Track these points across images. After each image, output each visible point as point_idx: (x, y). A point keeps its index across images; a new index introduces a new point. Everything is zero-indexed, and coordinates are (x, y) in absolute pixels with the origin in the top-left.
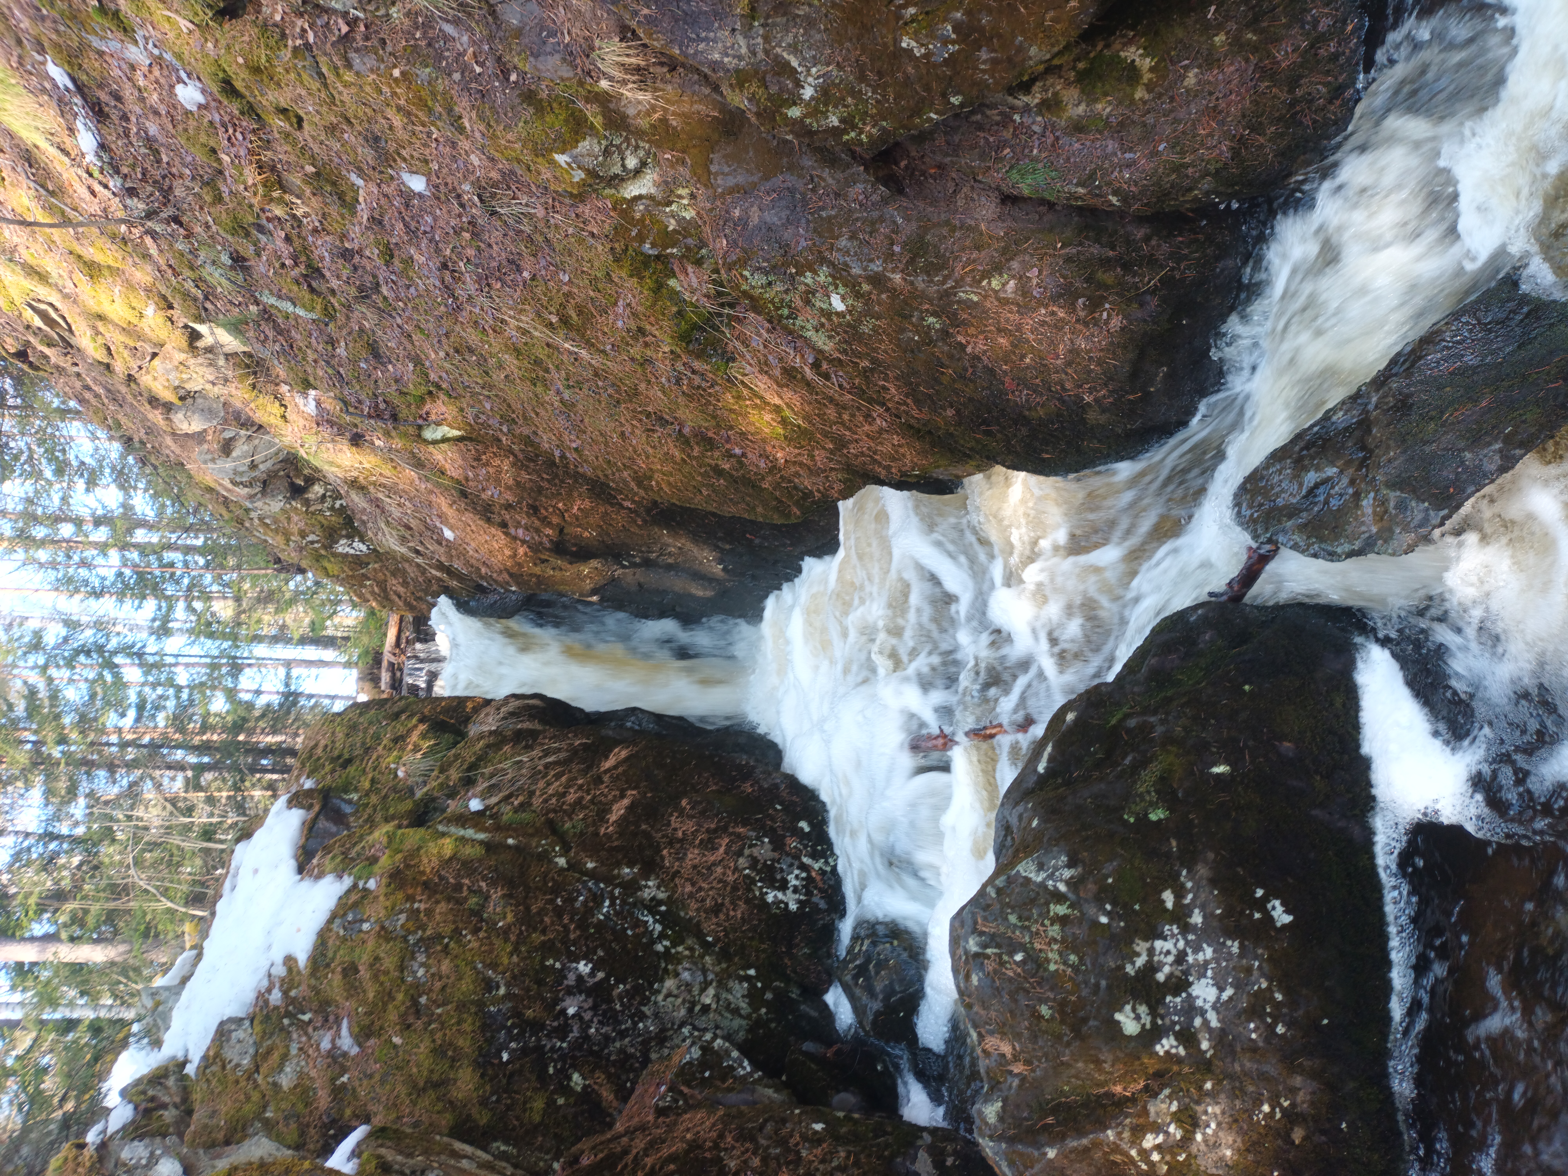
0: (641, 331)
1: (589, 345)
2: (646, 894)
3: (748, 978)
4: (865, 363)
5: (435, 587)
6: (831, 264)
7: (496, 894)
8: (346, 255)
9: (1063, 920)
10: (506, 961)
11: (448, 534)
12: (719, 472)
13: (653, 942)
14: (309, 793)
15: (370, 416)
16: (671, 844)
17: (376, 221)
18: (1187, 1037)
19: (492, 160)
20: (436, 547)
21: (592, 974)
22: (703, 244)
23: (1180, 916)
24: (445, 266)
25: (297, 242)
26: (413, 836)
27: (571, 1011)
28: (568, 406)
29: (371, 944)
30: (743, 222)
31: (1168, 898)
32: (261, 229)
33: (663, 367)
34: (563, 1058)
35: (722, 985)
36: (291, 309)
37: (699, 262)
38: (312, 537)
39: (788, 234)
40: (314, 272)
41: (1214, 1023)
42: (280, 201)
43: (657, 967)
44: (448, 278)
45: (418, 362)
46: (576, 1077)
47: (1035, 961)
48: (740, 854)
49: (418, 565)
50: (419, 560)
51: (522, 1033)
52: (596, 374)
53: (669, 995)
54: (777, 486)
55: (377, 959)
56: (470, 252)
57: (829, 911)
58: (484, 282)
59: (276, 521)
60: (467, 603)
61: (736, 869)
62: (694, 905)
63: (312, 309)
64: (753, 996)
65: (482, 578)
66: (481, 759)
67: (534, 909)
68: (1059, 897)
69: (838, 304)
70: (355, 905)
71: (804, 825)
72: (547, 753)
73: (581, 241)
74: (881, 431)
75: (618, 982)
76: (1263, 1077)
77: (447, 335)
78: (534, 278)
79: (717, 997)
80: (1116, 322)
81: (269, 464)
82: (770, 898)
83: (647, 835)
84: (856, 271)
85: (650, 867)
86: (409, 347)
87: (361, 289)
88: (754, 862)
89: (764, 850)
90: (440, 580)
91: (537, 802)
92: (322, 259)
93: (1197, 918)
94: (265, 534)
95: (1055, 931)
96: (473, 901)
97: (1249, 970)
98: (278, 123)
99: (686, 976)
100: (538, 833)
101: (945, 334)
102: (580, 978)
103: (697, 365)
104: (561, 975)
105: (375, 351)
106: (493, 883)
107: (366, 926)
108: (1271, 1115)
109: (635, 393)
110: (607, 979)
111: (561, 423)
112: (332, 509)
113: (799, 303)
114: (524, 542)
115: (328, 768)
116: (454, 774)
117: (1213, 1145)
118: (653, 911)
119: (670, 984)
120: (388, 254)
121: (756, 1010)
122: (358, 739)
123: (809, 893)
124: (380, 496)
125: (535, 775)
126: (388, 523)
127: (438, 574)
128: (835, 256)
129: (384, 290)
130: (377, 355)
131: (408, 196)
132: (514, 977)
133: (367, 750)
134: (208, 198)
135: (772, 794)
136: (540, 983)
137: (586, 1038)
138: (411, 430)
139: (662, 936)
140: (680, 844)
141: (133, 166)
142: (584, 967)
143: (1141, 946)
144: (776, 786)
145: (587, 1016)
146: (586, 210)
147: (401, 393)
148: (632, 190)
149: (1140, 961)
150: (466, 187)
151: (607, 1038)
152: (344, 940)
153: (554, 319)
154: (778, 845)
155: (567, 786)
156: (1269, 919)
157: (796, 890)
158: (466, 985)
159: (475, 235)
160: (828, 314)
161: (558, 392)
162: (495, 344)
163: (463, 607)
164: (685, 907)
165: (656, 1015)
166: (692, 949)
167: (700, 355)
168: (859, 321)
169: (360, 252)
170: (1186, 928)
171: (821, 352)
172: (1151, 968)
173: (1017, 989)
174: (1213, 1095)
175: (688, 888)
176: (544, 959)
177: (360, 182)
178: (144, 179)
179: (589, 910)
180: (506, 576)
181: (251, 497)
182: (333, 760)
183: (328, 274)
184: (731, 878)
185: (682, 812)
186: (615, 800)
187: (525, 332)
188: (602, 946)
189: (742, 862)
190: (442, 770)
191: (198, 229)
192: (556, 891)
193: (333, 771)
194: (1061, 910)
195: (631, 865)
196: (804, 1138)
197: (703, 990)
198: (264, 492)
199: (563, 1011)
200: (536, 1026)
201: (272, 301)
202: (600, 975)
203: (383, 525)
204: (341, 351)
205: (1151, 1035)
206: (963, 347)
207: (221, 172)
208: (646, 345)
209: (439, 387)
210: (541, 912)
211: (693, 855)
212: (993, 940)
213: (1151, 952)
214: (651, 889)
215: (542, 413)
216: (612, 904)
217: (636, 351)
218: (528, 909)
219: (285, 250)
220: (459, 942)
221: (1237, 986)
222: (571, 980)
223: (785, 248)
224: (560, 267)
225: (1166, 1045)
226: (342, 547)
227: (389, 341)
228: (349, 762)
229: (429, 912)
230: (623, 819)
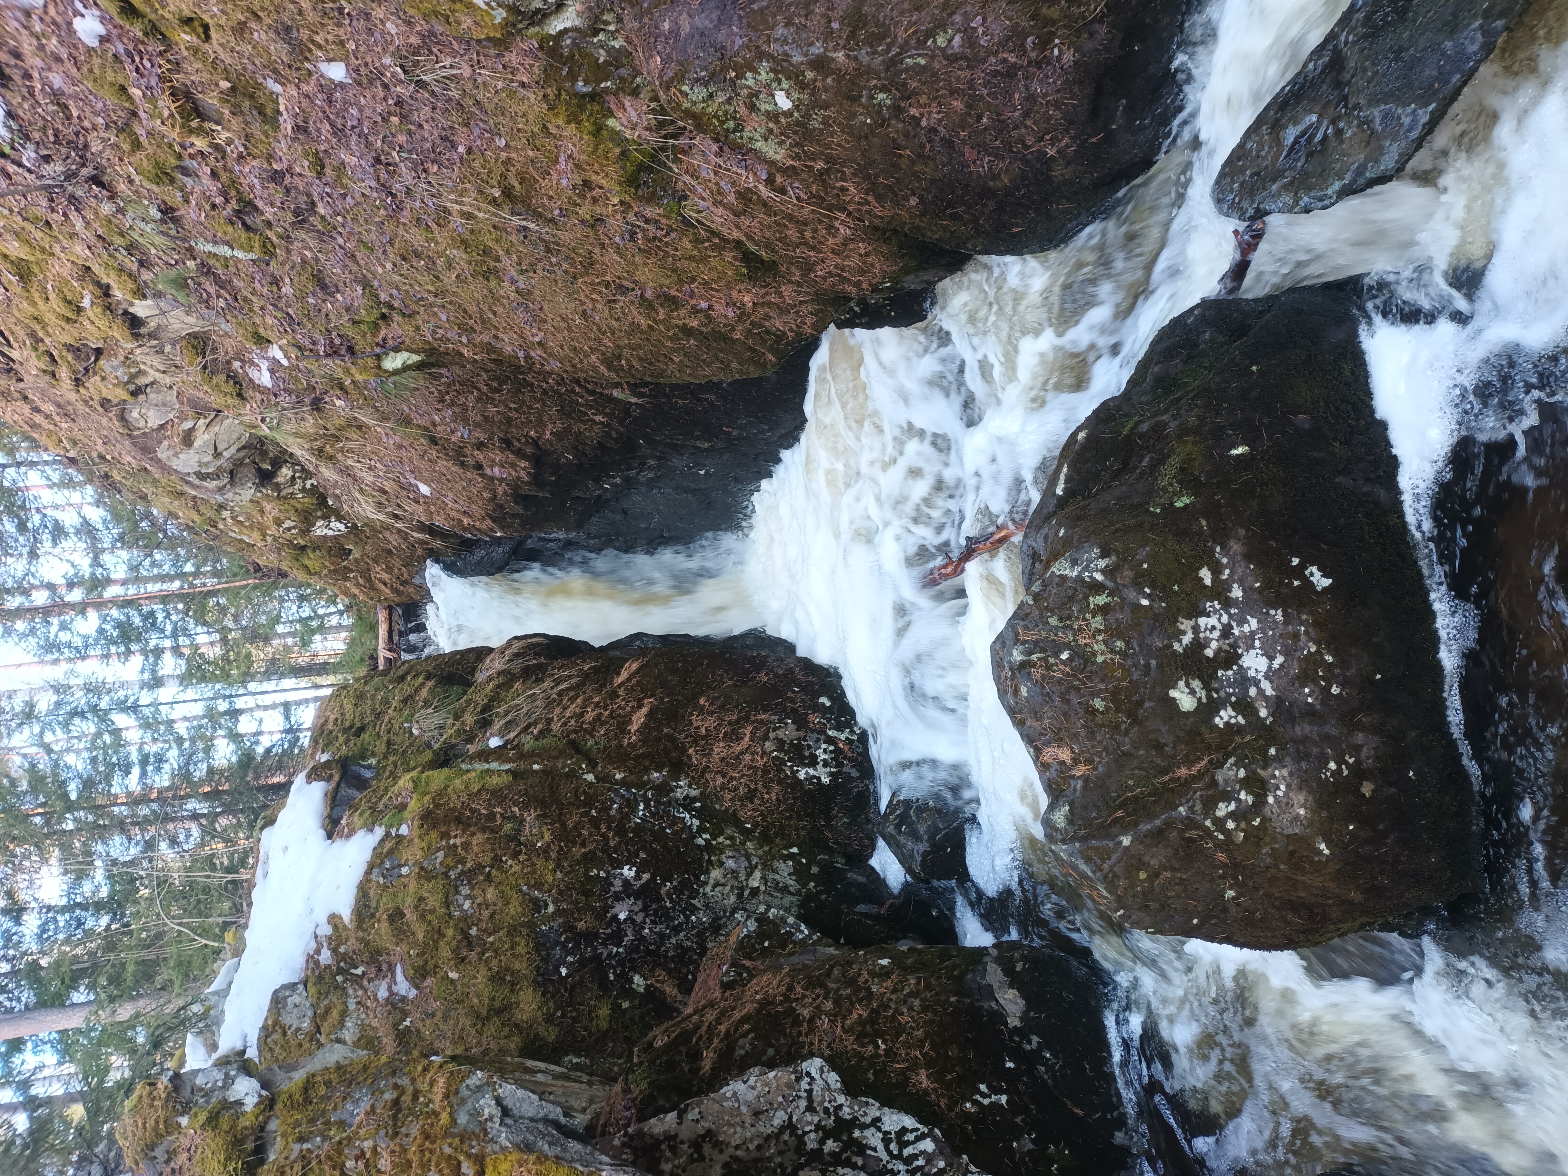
0: (587, 184)
1: (537, 216)
2: (679, 794)
3: (792, 856)
4: (820, 165)
5: (419, 552)
6: (771, 57)
7: (530, 817)
8: (276, 177)
9: (1104, 610)
10: (549, 878)
11: (424, 489)
12: (687, 331)
13: (693, 837)
14: (327, 764)
15: (327, 355)
16: (695, 742)
17: (301, 129)
18: (1244, 706)
19: (409, 23)
20: (415, 506)
21: (638, 876)
22: (637, 73)
23: (1220, 592)
24: (378, 160)
25: (224, 176)
26: (438, 777)
27: (622, 916)
28: (525, 294)
29: (413, 886)
30: (675, 32)
31: (1206, 575)
32: (185, 172)
33: (615, 223)
34: (621, 963)
35: (767, 866)
36: (229, 252)
37: (635, 93)
38: (288, 524)
39: (721, 37)
40: (247, 207)
41: (1269, 692)
42: (200, 131)
43: (700, 860)
44: (383, 175)
45: (366, 284)
46: (637, 979)
47: (1082, 656)
48: (765, 738)
49: (399, 531)
50: (399, 525)
51: (577, 945)
52: (548, 250)
53: (717, 884)
54: (748, 333)
55: (421, 899)
56: (402, 138)
57: (861, 778)
58: (420, 169)
59: (249, 517)
60: (454, 564)
61: (764, 753)
62: (727, 796)
63: (251, 249)
64: (800, 873)
65: (465, 529)
66: (494, 699)
67: (570, 824)
68: (1096, 588)
69: (783, 102)
70: (391, 852)
71: (824, 700)
72: (558, 682)
73: (512, 94)
74: (846, 242)
75: (664, 880)
76: (1326, 738)
77: (391, 242)
78: (469, 151)
79: (764, 879)
80: (1069, 57)
81: (233, 450)
82: (802, 775)
83: (670, 738)
84: (797, 58)
85: (678, 768)
86: (355, 268)
87: (297, 213)
88: (780, 744)
89: (789, 732)
90: (423, 542)
91: (556, 727)
92: (252, 187)
93: (1237, 592)
94: (240, 533)
95: (1097, 622)
96: (508, 827)
97: (1296, 636)
98: (185, 37)
99: (730, 863)
100: (562, 753)
101: (897, 110)
102: (626, 882)
103: (650, 212)
104: (607, 883)
105: (321, 282)
106: (525, 807)
107: (405, 870)
108: (1338, 772)
109: (590, 263)
110: (653, 879)
111: (520, 316)
112: (303, 490)
113: (743, 110)
114: (501, 480)
115: (341, 739)
116: (469, 719)
117: (1285, 804)
118: (688, 808)
119: (716, 874)
120: (319, 166)
121: (804, 885)
122: (367, 706)
123: (839, 765)
124: (350, 462)
125: (549, 704)
126: (362, 491)
127: (421, 536)
128: (774, 48)
129: (321, 209)
130: (324, 287)
131: (329, 89)
132: (561, 893)
133: (378, 716)
134: (126, 147)
135: (788, 679)
136: (587, 894)
137: (642, 939)
138: (371, 362)
139: (701, 830)
140: (705, 741)
141: (44, 130)
142: (628, 872)
143: (1186, 625)
144: (791, 671)
145: (639, 918)
146: (513, 58)
147: (355, 323)
148: (556, 25)
149: (1187, 639)
150: (387, 61)
151: (662, 936)
152: (385, 887)
153: (497, 193)
154: (801, 723)
155: (584, 706)
156: (1308, 585)
157: (826, 764)
158: (514, 909)
159: (404, 117)
160: (774, 116)
161: (513, 282)
162: (442, 237)
163: (451, 569)
164: (719, 800)
165: (707, 906)
166: (732, 838)
167: (650, 199)
168: (807, 116)
169: (290, 170)
170: (1227, 603)
171: (773, 163)
172: (1198, 645)
173: (1068, 688)
174: (1279, 760)
175: (720, 780)
176: (588, 870)
177: (277, 88)
178: (57, 142)
179: (625, 817)
180: (489, 522)
181: (220, 490)
182: (345, 731)
183: (260, 204)
184: (760, 763)
185: (701, 710)
186: (634, 711)
187: (469, 216)
188: (643, 848)
189: (769, 745)
190: (457, 717)
191: (122, 187)
192: (589, 803)
193: (347, 741)
194: (1101, 600)
195: (659, 769)
196: (872, 974)
197: (749, 875)
198: (232, 482)
199: (615, 917)
200: (590, 937)
201: (209, 247)
202: (646, 876)
203: (357, 495)
204: (287, 290)
205: (1207, 709)
206: (916, 120)
207: (134, 114)
208: (595, 200)
209: (391, 307)
210: (578, 826)
211: (719, 749)
212: (1036, 646)
213: (1196, 629)
214: (683, 789)
215: (500, 310)
216: (647, 807)
217: (585, 211)
218: (564, 825)
219: (212, 187)
220: (500, 868)
221: (1286, 653)
222: (618, 886)
223: (721, 49)
224: (495, 133)
225: (1225, 716)
226: (320, 530)
227: (335, 270)
228: (362, 729)
229: (466, 846)
230: (645, 726)
